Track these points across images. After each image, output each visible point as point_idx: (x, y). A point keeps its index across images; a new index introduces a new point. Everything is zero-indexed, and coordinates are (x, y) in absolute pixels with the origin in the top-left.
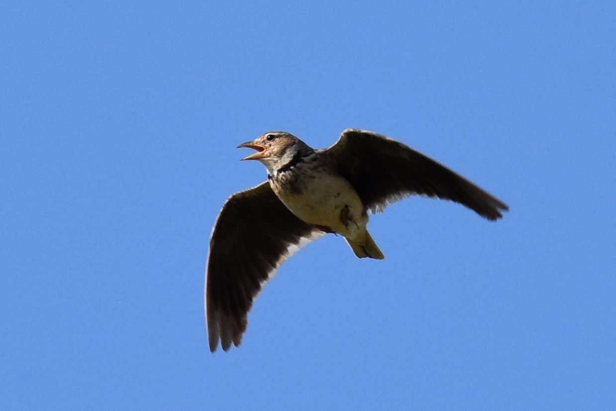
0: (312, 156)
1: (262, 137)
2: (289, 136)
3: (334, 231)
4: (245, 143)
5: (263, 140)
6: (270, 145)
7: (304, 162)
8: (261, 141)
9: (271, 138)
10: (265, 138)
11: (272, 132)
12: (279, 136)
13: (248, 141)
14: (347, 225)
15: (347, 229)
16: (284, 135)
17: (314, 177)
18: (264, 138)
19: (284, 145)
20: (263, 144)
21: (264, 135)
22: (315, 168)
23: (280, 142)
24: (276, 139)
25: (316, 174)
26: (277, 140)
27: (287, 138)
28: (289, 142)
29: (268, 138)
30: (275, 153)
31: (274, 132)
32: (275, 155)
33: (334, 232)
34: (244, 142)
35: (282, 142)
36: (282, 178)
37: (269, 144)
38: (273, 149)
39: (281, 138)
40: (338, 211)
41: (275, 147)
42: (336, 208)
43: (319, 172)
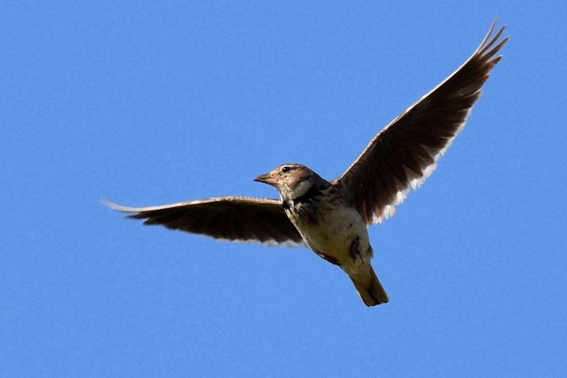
0: (330, 188)
1: (278, 169)
2: (304, 168)
3: (339, 263)
4: (262, 176)
5: (278, 172)
6: (286, 177)
7: (322, 195)
8: (277, 173)
9: (287, 170)
10: (281, 170)
11: (287, 164)
12: (294, 168)
13: (265, 174)
14: (355, 258)
15: (354, 262)
16: (299, 167)
17: (331, 209)
18: (279, 170)
19: (300, 178)
20: (279, 176)
21: (279, 167)
22: (332, 201)
23: (295, 174)
24: (291, 171)
25: (333, 207)
26: (293, 171)
27: (303, 170)
28: (305, 175)
29: (283, 169)
30: (288, 184)
31: (289, 164)
32: (289, 186)
33: (339, 265)
34: (260, 175)
35: (297, 174)
36: (300, 210)
37: (284, 175)
38: (288, 180)
39: (296, 170)
40: (349, 242)
41: (290, 179)
42: (348, 238)
43: (336, 204)
